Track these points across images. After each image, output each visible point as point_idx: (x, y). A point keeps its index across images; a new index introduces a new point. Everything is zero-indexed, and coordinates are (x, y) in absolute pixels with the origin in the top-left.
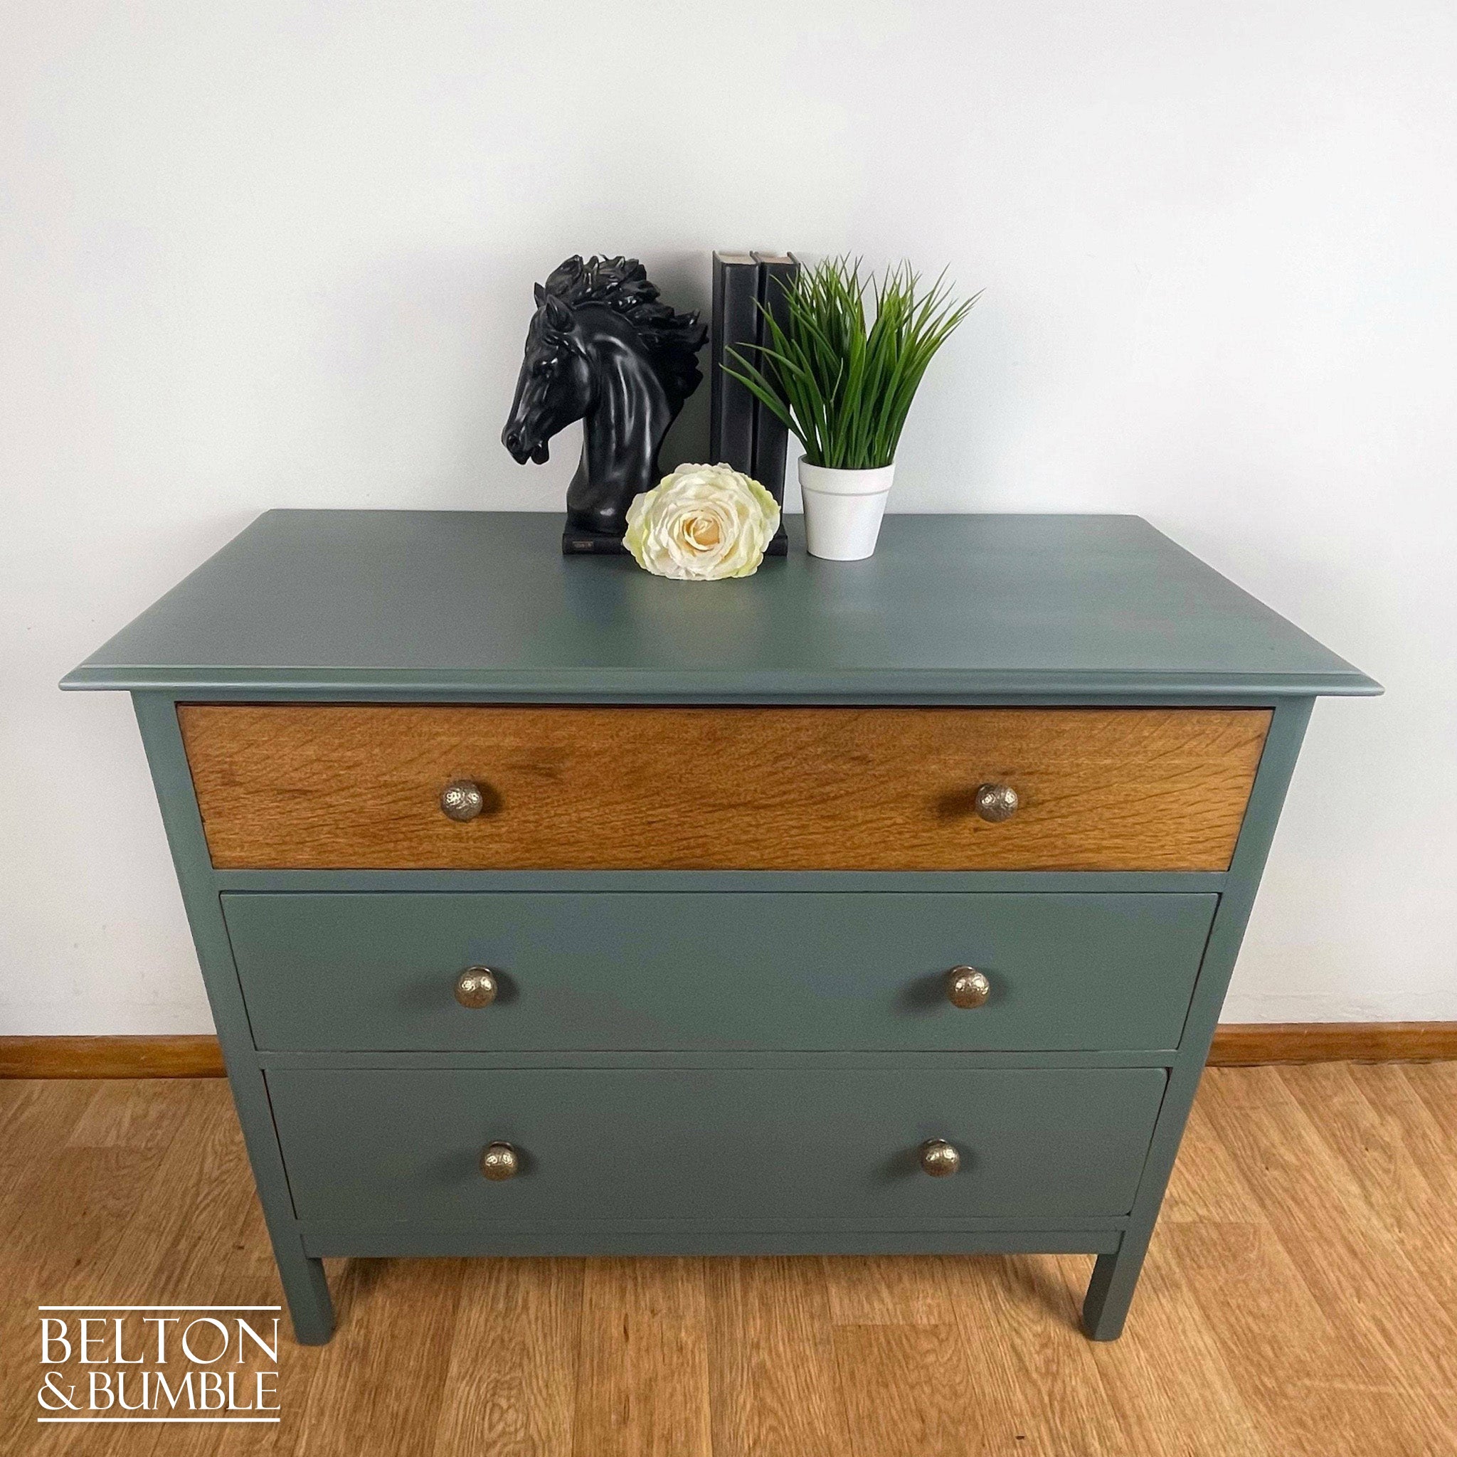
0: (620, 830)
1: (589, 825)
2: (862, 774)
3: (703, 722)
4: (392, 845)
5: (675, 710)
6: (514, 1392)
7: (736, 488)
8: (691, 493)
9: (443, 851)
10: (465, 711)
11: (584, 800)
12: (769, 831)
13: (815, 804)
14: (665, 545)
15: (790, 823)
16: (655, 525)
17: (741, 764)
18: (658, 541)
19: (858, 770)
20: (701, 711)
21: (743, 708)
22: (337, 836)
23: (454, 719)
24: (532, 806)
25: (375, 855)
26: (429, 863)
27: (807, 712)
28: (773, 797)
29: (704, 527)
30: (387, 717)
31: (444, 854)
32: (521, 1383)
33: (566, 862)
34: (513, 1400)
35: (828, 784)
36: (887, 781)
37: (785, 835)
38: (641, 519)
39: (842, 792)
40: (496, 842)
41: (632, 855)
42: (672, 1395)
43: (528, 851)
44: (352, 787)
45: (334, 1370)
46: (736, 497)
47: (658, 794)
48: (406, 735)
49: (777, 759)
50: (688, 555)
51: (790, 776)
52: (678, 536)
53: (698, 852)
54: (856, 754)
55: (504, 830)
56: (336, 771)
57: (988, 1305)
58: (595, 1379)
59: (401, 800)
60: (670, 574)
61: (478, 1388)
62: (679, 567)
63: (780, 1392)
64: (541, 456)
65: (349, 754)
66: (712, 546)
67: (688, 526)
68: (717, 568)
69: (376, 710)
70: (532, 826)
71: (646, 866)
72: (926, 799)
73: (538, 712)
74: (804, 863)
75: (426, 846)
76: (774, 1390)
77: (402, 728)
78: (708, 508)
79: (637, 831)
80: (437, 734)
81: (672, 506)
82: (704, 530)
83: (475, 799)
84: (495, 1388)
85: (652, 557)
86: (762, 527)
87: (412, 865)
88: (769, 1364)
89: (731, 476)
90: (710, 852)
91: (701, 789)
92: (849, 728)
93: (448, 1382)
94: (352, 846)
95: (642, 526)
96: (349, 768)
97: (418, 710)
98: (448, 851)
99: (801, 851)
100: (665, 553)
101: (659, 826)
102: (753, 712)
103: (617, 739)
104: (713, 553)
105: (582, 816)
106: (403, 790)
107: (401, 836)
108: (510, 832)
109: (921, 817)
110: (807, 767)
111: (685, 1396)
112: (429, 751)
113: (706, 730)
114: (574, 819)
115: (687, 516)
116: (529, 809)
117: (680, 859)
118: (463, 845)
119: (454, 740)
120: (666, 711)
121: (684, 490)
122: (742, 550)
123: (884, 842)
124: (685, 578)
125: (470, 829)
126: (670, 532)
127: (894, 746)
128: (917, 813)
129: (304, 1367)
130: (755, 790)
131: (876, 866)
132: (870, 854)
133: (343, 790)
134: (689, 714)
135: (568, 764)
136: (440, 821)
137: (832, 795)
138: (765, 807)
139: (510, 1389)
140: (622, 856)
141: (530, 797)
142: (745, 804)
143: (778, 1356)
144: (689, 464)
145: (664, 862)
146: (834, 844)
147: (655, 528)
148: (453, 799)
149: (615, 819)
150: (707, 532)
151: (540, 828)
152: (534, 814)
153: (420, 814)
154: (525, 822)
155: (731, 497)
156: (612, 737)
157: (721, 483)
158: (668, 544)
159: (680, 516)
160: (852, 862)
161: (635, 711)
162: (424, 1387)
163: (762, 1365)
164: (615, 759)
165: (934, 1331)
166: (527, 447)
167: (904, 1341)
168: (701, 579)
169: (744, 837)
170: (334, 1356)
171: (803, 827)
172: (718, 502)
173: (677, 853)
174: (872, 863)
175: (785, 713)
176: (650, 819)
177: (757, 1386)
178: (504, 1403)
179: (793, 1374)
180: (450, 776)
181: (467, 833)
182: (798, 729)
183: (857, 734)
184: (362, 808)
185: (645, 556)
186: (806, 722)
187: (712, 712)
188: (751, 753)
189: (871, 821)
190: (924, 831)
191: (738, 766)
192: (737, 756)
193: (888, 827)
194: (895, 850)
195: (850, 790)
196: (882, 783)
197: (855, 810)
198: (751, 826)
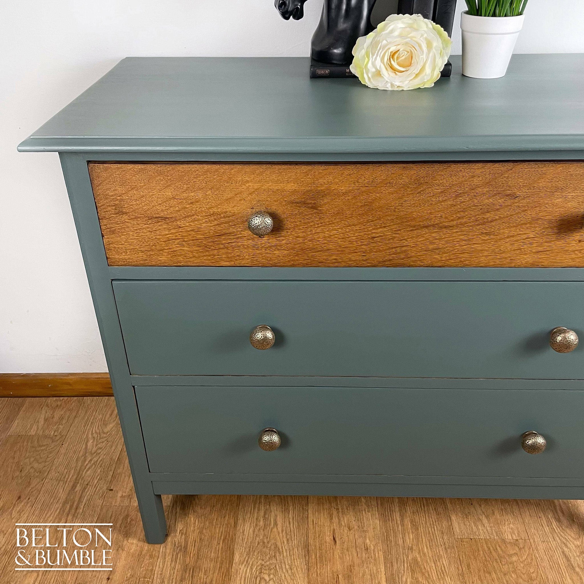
0: (355, 243)
1: (336, 239)
2: (511, 205)
3: (412, 172)
4: (216, 251)
5: (395, 165)
6: (272, 571)
7: (425, 29)
8: (396, 33)
9: (246, 255)
10: (264, 166)
11: (334, 223)
12: (447, 242)
13: (478, 225)
14: (378, 68)
15: (462, 237)
16: (373, 55)
17: (434, 200)
18: (374, 65)
19: (509, 202)
20: (411, 165)
21: (439, 163)
22: (183, 246)
23: (258, 172)
24: (301, 227)
25: (205, 258)
26: (237, 263)
27: (480, 165)
28: (452, 220)
29: (403, 56)
30: (217, 171)
31: (247, 257)
32: (276, 566)
33: (320, 262)
34: (272, 576)
35: (488, 212)
36: (526, 210)
37: (457, 245)
38: (363, 52)
39: (497, 217)
40: (278, 250)
41: (361, 258)
42: (363, 575)
43: (297, 255)
44: (193, 215)
45: (168, 558)
46: (425, 35)
47: (379, 219)
48: (227, 183)
49: (457, 196)
50: (392, 74)
51: (465, 207)
52: (387, 62)
53: (402, 256)
54: (509, 192)
55: (284, 242)
56: (185, 205)
57: (547, 529)
58: (319, 564)
59: (222, 223)
60: (381, 87)
61: (252, 569)
62: (387, 81)
63: (427, 575)
64: (298, 14)
65: (192, 194)
66: (408, 68)
67: (393, 55)
68: (411, 82)
69: (209, 166)
70: (301, 240)
71: (369, 265)
72: (550, 221)
73: (310, 167)
74: (467, 262)
75: (237, 252)
76: (423, 574)
77: (225, 177)
78: (407, 43)
79: (365, 243)
80: (247, 181)
81: (385, 42)
82: (404, 57)
83: (269, 221)
84: (261, 569)
85: (370, 75)
86: (441, 55)
87: (228, 264)
88: (419, 559)
89: (423, 21)
90: (409, 256)
91: (407, 216)
92: (506, 175)
93: (234, 565)
94: (192, 252)
95: (364, 56)
96: (192, 203)
97: (235, 166)
98: (249, 255)
99: (466, 255)
100: (378, 73)
101: (378, 239)
102: (445, 165)
103: (357, 184)
104: (409, 72)
105: (331, 234)
106: (224, 217)
107: (222, 246)
108: (287, 244)
109: (545, 233)
110: (476, 201)
111: (371, 575)
112: (241, 193)
113: (413, 178)
114: (327, 235)
115: (393, 49)
116: (300, 229)
117: (390, 260)
118: (258, 252)
119: (256, 186)
120: (389, 166)
121: (392, 31)
122: (428, 70)
123: (520, 249)
124: (390, 89)
125: (263, 242)
126: (382, 60)
127: (534, 187)
128: (543, 230)
129: (151, 556)
130: (441, 217)
131: (513, 265)
132: (510, 257)
133: (188, 217)
134: (405, 167)
135: (326, 201)
136: (245, 237)
137: (490, 219)
138: (446, 227)
139: (270, 569)
140: (353, 258)
141: (301, 221)
142: (433, 226)
143: (424, 554)
144: (396, 15)
145: (380, 262)
146: (487, 251)
147: (372, 57)
148: (256, 222)
149: (352, 235)
150: (405, 59)
151: (306, 241)
152: (303, 232)
153: (234, 232)
154: (297, 237)
155: (422, 35)
156: (354, 183)
157: (415, 26)
158: (380, 67)
159: (389, 49)
160: (498, 262)
161: (371, 166)
162: (220, 568)
163: (415, 560)
164: (355, 197)
165: (516, 543)
166: (290, 8)
167: (498, 548)
168: (401, 89)
169: (431, 247)
170: (168, 551)
171: (469, 240)
172: (414, 39)
173: (388, 257)
174: (511, 263)
175: (466, 165)
176: (374, 235)
177: (413, 571)
178: (267, 577)
179: (433, 565)
180: (253, 208)
181: (262, 244)
182: (473, 177)
183: (510, 179)
184: (199, 228)
185: (365, 76)
186: (478, 172)
187: (419, 166)
188: (442, 192)
189: (513, 236)
190: (546, 242)
191: (432, 201)
192: (432, 195)
193: (524, 240)
194: (526, 254)
195: (502, 216)
196: (524, 211)
197: (503, 229)
198: (436, 239)
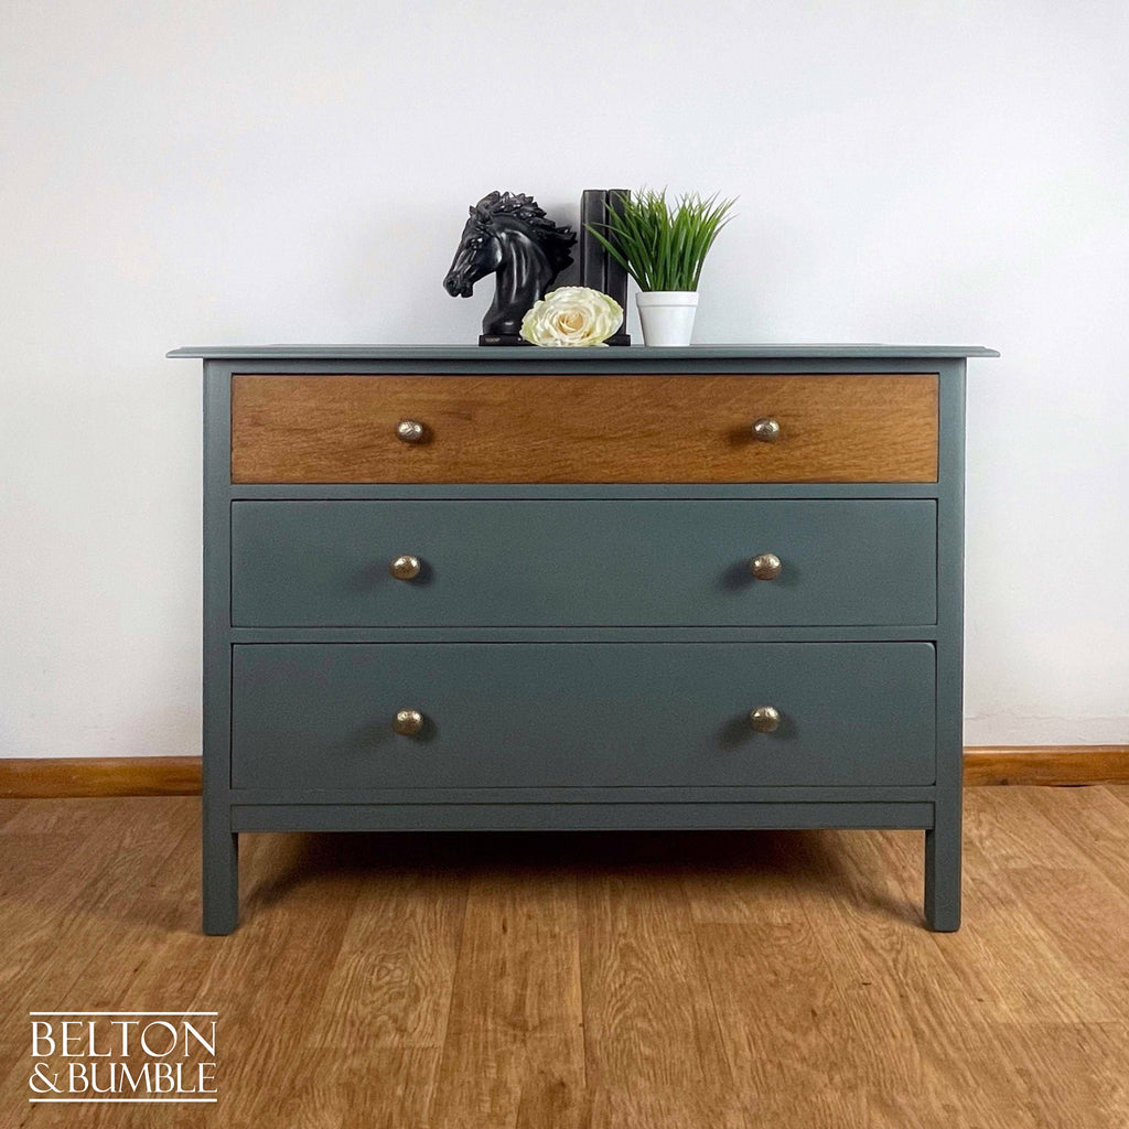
0: (514, 455)
1: (492, 452)
4: (357, 466)
7: (594, 299)
8: (564, 301)
9: (391, 470)
10: (416, 378)
11: (489, 435)
12: (615, 455)
22: (321, 460)
23: (408, 383)
25: (344, 474)
26: (381, 479)
29: (573, 319)
30: (366, 382)
31: (392, 473)
33: (476, 479)
40: (428, 464)
41: (521, 473)
43: (449, 470)
44: (336, 427)
46: (594, 302)
47: (539, 430)
48: (376, 393)
50: (562, 334)
52: (556, 324)
53: (567, 471)
55: (434, 455)
56: (327, 416)
57: (837, 913)
59: (367, 435)
60: (551, 345)
62: (556, 341)
64: (468, 293)
65: (338, 405)
66: (578, 329)
67: (563, 318)
68: (582, 340)
69: (359, 377)
70: (453, 453)
71: (531, 481)
73: (463, 378)
75: (380, 467)
77: (374, 388)
78: (575, 308)
79: (526, 456)
80: (397, 392)
81: (553, 308)
83: (418, 430)
85: (539, 337)
87: (369, 480)
89: (590, 292)
90: (575, 470)
91: (568, 427)
94: (329, 467)
95: (532, 319)
96: (336, 414)
97: (386, 377)
98: (395, 470)
100: (547, 334)
101: (539, 452)
104: (579, 332)
105: (488, 446)
106: (370, 428)
107: (364, 460)
108: (438, 457)
112: (390, 403)
114: (482, 447)
115: (562, 313)
116: (453, 441)
117: (553, 476)
118: (406, 466)
119: (407, 396)
121: (560, 300)
122: (598, 330)
125: (411, 455)
126: (551, 322)
133: (330, 429)
135: (480, 411)
136: (391, 449)
138: (612, 439)
140: (514, 474)
141: (454, 433)
142: (598, 437)
144: (564, 287)
145: (542, 478)
147: (541, 320)
148: (404, 429)
149: (510, 447)
150: (575, 321)
151: (459, 454)
152: (456, 445)
154: (449, 450)
155: (591, 303)
157: (582, 295)
158: (549, 329)
159: (558, 313)
164: (511, 408)
165: (787, 927)
166: (457, 287)
169: (598, 460)
172: (582, 305)
173: (551, 472)
176: (534, 448)
181: (409, 457)
184: (341, 441)
185: (534, 338)
198: (603, 452)
